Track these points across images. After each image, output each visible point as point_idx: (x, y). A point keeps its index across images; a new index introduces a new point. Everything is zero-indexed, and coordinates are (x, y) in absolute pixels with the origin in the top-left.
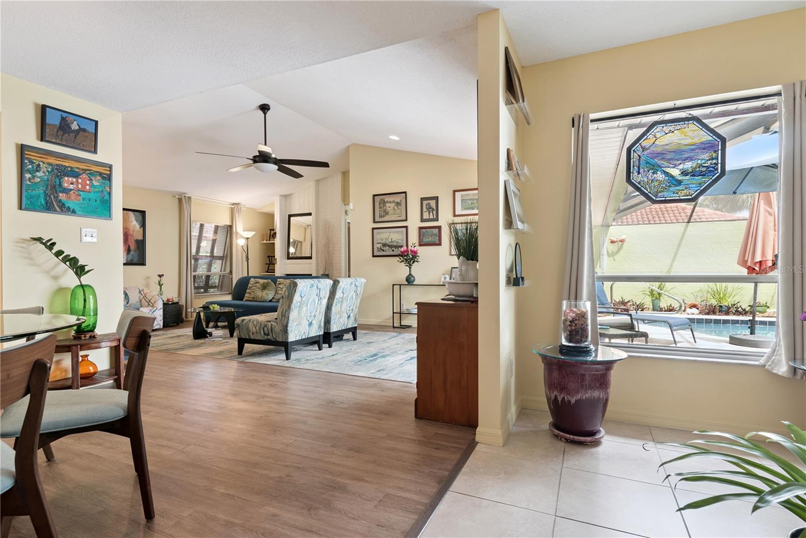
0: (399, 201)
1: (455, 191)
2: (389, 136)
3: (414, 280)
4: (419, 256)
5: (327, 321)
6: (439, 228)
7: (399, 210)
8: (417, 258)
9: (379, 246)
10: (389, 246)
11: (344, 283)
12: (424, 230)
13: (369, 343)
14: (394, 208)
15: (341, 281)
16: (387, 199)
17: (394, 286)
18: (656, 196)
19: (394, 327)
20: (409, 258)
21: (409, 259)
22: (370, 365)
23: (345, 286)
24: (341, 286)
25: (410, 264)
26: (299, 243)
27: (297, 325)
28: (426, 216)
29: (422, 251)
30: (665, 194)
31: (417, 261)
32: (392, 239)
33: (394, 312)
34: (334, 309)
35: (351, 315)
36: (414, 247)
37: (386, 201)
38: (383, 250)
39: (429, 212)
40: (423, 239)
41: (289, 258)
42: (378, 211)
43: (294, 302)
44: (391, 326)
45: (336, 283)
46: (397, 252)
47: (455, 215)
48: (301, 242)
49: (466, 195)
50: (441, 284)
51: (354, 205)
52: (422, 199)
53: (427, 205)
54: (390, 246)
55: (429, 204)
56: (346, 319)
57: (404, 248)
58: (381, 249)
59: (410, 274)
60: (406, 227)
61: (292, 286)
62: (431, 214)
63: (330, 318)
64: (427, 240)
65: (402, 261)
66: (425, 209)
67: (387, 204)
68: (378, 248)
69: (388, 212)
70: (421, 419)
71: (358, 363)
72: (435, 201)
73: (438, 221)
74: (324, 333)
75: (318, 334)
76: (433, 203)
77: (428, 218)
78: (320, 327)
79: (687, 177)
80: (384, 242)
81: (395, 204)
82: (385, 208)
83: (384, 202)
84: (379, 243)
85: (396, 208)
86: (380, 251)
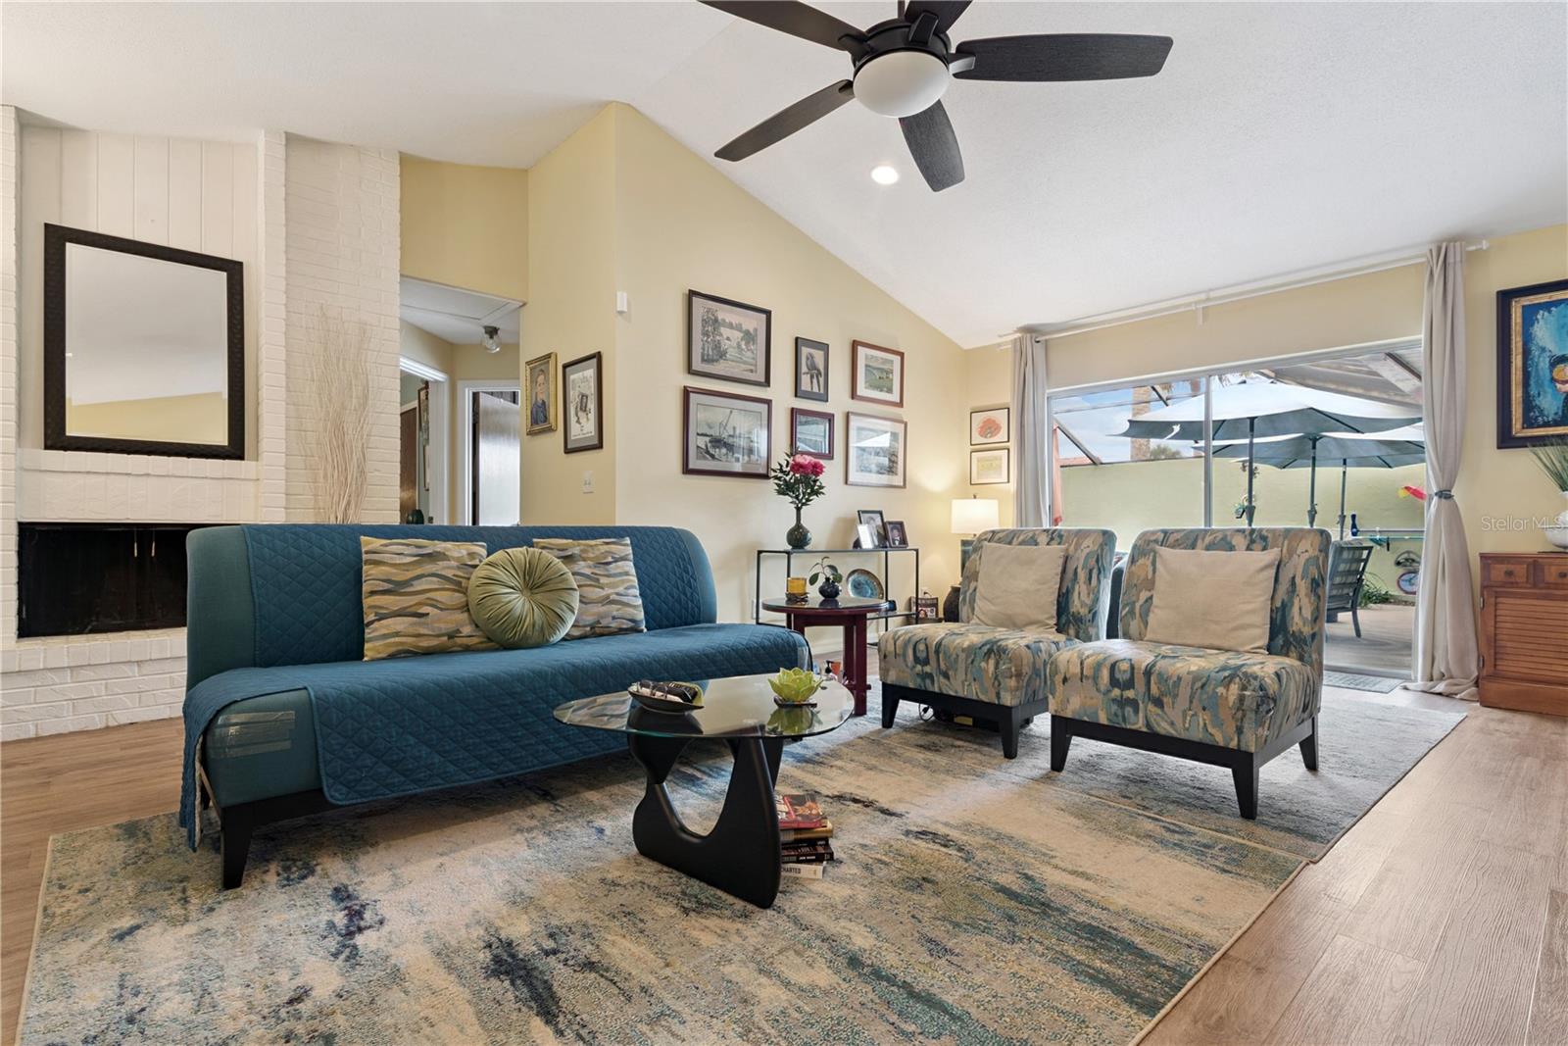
0: (751, 331)
1: (855, 343)
6: (830, 418)
7: (749, 354)
9: (702, 442)
10: (728, 446)
12: (802, 418)
14: (740, 345)
16: (725, 314)
17: (762, 555)
25: (800, 501)
28: (805, 384)
32: (734, 428)
37: (720, 318)
38: (713, 456)
39: (812, 377)
42: (701, 343)
47: (856, 396)
49: (872, 357)
52: (801, 342)
53: (808, 358)
55: (813, 357)
58: (708, 452)
59: (800, 525)
60: (768, 402)
62: (815, 381)
66: (804, 369)
67: (722, 330)
68: (698, 447)
69: (727, 352)
73: (825, 401)
76: (819, 355)
77: (811, 390)
80: (715, 432)
81: (742, 335)
82: (718, 338)
83: (716, 320)
84: (702, 435)
85: (743, 343)
86: (705, 458)
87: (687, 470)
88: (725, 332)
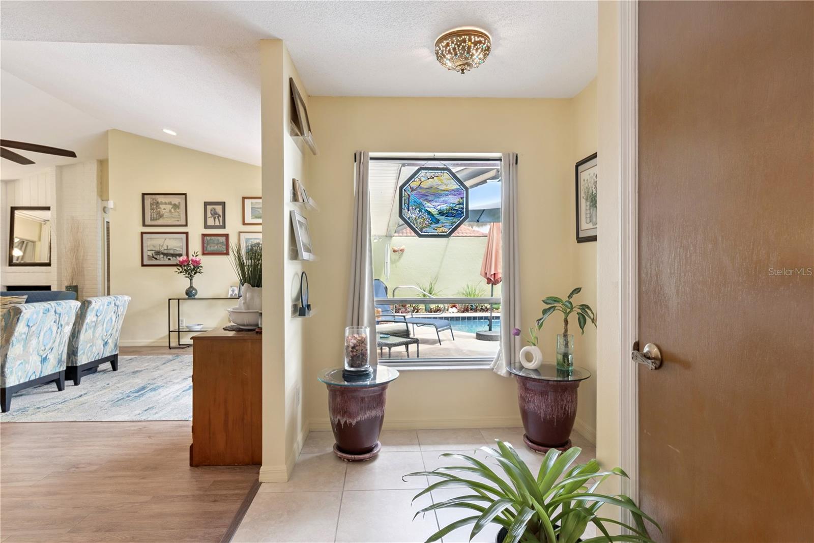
0: (177, 204)
1: (244, 198)
2: (162, 129)
3: (196, 294)
4: (201, 267)
5: (72, 352)
6: (227, 236)
7: (177, 214)
8: (200, 268)
9: (150, 253)
10: (163, 254)
11: (98, 304)
12: (208, 238)
13: (134, 373)
14: (170, 211)
15: (93, 302)
16: (161, 199)
17: (171, 301)
18: (421, 231)
19: (170, 348)
20: (191, 268)
21: (189, 270)
22: (134, 403)
23: (99, 307)
24: (94, 308)
25: (191, 276)
26: (30, 244)
27: (22, 363)
28: (210, 222)
29: (206, 261)
30: (428, 229)
31: (199, 272)
32: (167, 246)
33: (171, 330)
34: (83, 337)
35: (110, 341)
36: (197, 256)
37: (159, 201)
38: (156, 259)
39: (215, 218)
40: (207, 248)
41: (11, 264)
42: (150, 213)
43: (16, 334)
44: (166, 346)
45: (85, 305)
46: (174, 261)
47: (244, 224)
48: (34, 242)
49: (256, 203)
50: (229, 297)
51: (115, 204)
52: (206, 204)
53: (211, 210)
54: (166, 255)
55: (214, 209)
56: (102, 346)
57: (184, 258)
58: (153, 257)
59: (191, 287)
60: (187, 233)
61: (12, 314)
62: (217, 220)
63: (77, 348)
64: (212, 248)
65: (181, 272)
66: (209, 215)
67: (161, 206)
68: (148, 255)
69: (163, 215)
70: (197, 466)
71: (117, 402)
72: (221, 206)
73: (225, 228)
74: (67, 367)
75: (58, 371)
76: (219, 209)
77: (213, 224)
78: (60, 361)
79: (443, 217)
80: (157, 249)
81: (172, 206)
82: (159, 210)
83: (158, 203)
84: (150, 250)
85: (173, 210)
86: (152, 260)
87: (143, 265)
88: (162, 207)
